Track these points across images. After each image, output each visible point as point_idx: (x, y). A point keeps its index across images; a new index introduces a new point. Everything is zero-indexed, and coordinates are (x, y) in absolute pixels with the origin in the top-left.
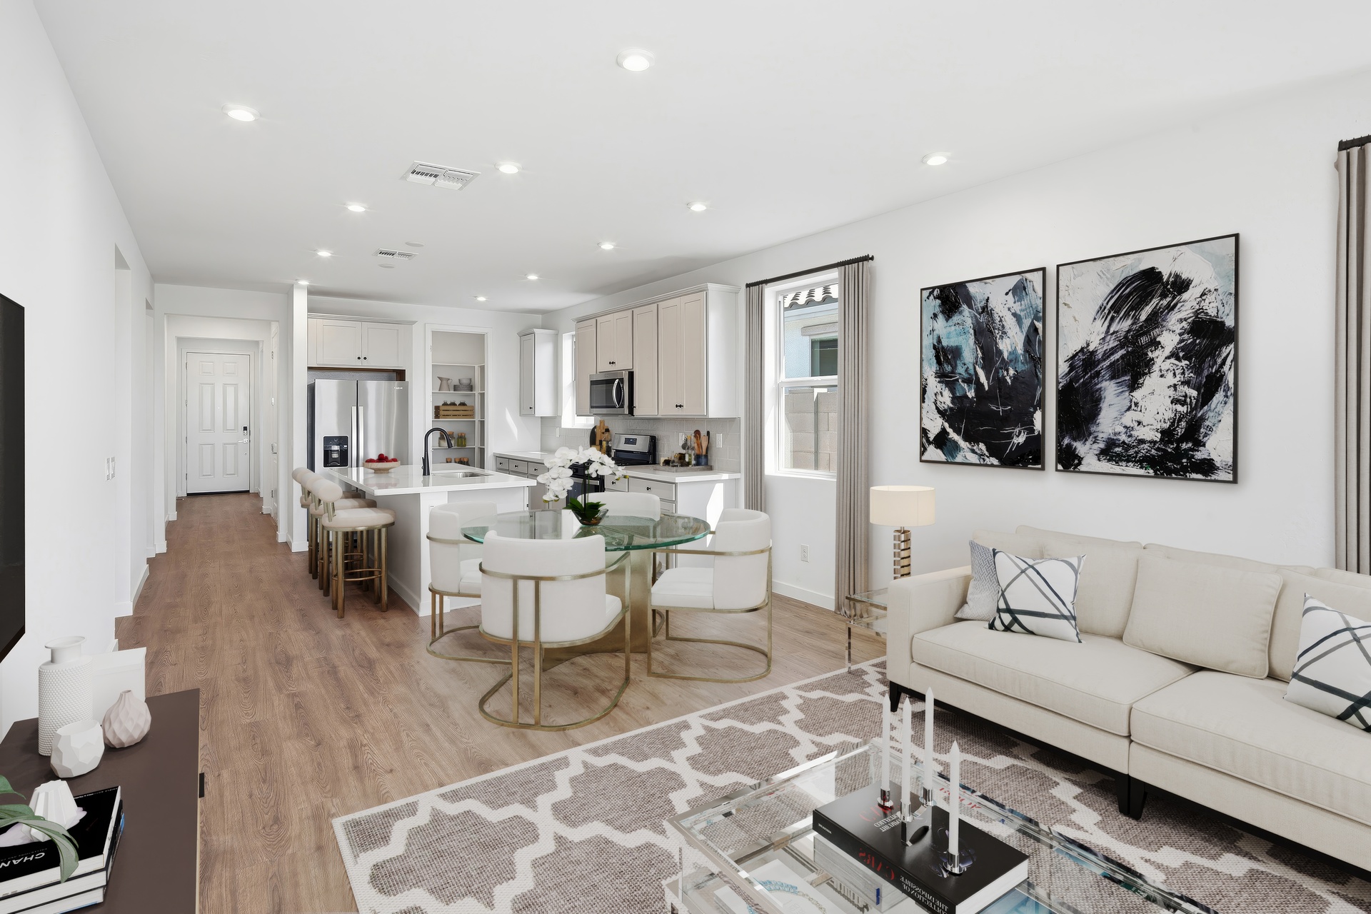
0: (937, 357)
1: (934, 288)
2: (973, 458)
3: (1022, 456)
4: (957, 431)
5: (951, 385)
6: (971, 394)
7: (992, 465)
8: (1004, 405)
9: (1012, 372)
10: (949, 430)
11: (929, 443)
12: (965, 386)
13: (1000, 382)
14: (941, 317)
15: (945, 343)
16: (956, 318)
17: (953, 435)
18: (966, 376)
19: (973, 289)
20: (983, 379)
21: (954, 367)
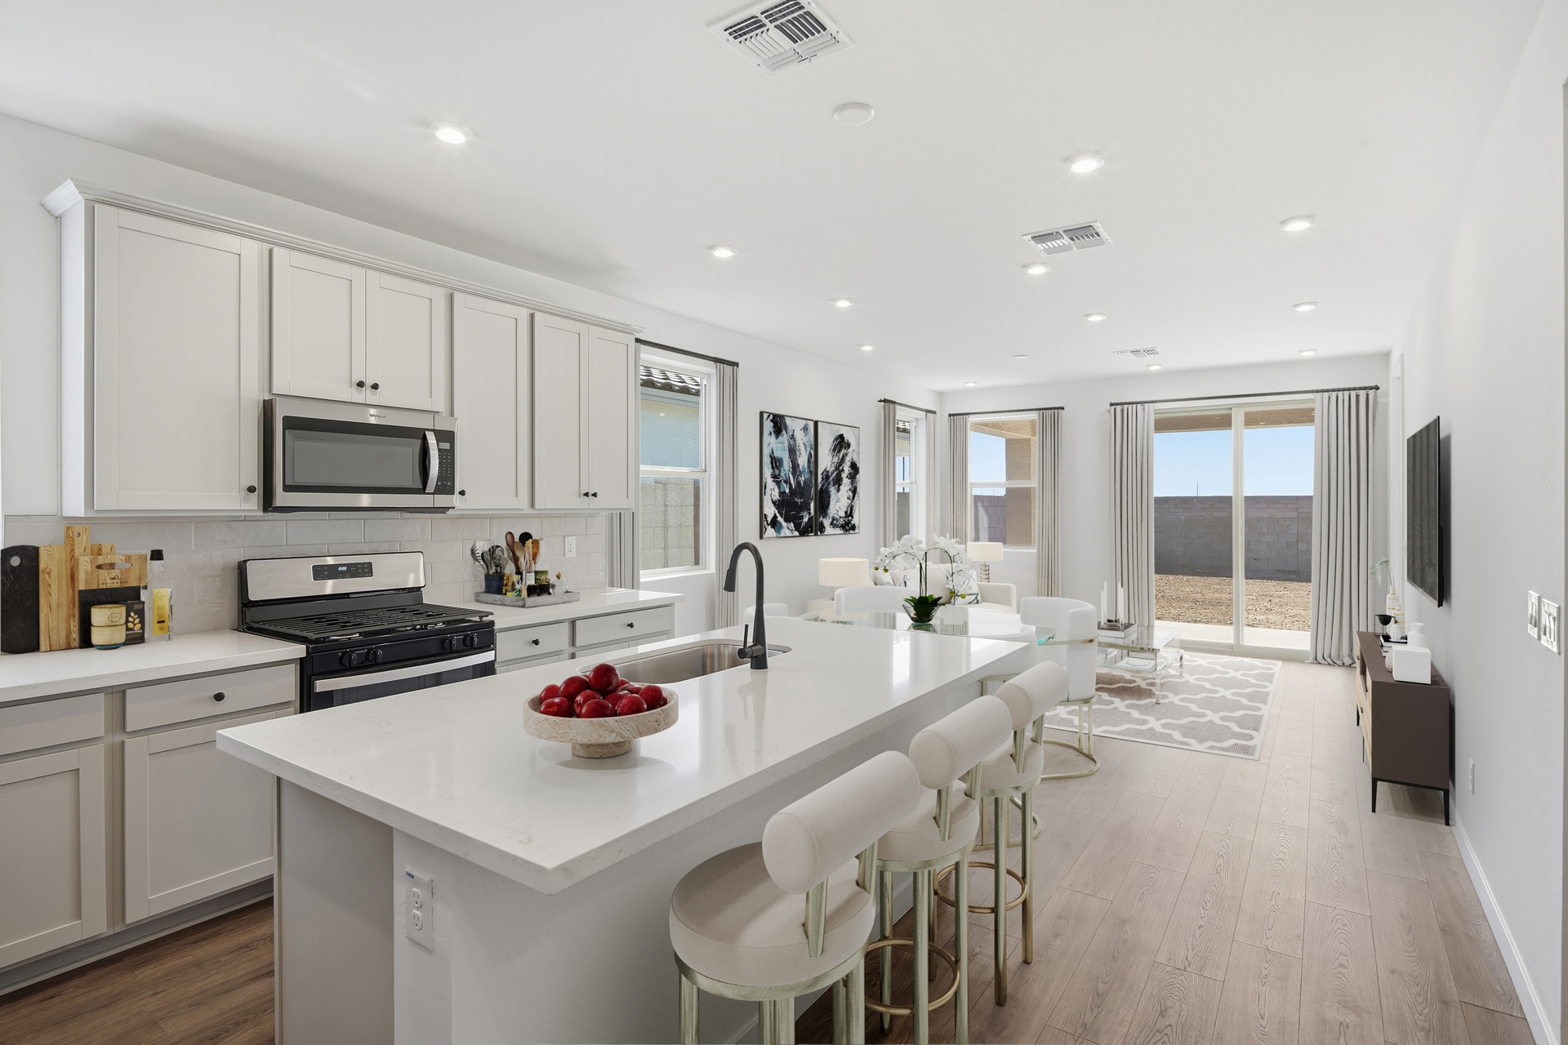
0: (772, 463)
1: (770, 414)
2: (788, 533)
3: (807, 529)
4: (781, 516)
5: (778, 483)
6: (787, 491)
7: (796, 536)
8: (801, 498)
9: (803, 478)
10: (778, 515)
11: (768, 524)
12: (784, 484)
13: (798, 483)
14: (773, 434)
15: (775, 454)
16: (780, 438)
17: (780, 519)
18: (785, 478)
19: (788, 421)
20: (792, 482)
21: (780, 472)
